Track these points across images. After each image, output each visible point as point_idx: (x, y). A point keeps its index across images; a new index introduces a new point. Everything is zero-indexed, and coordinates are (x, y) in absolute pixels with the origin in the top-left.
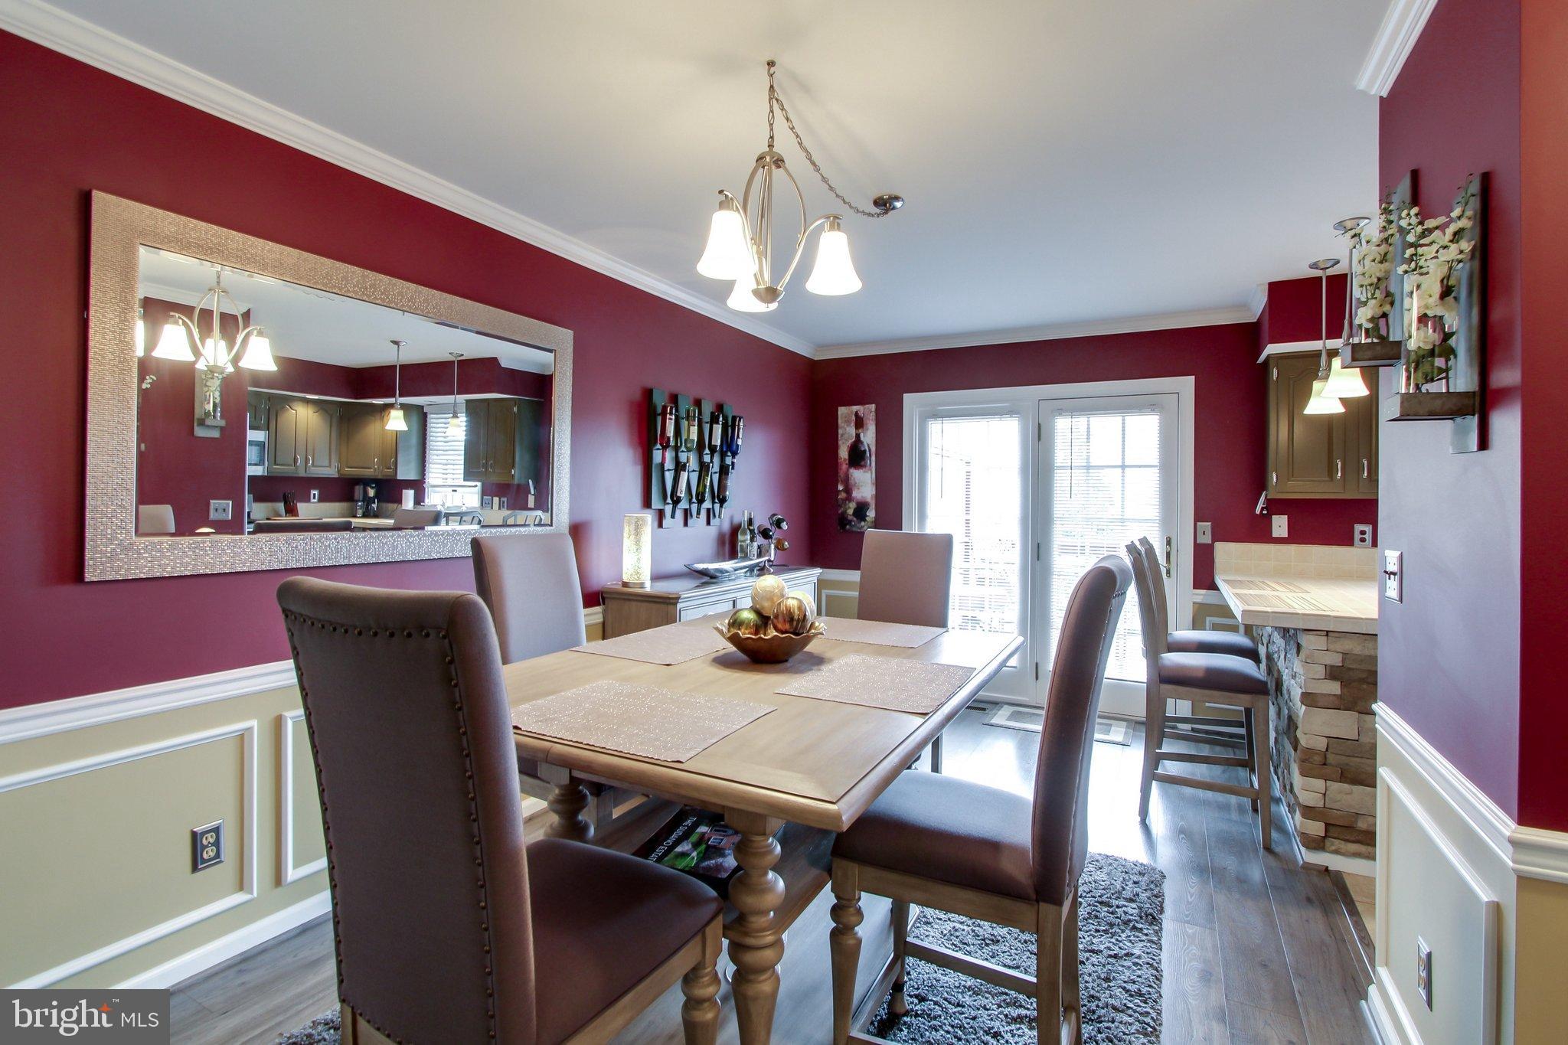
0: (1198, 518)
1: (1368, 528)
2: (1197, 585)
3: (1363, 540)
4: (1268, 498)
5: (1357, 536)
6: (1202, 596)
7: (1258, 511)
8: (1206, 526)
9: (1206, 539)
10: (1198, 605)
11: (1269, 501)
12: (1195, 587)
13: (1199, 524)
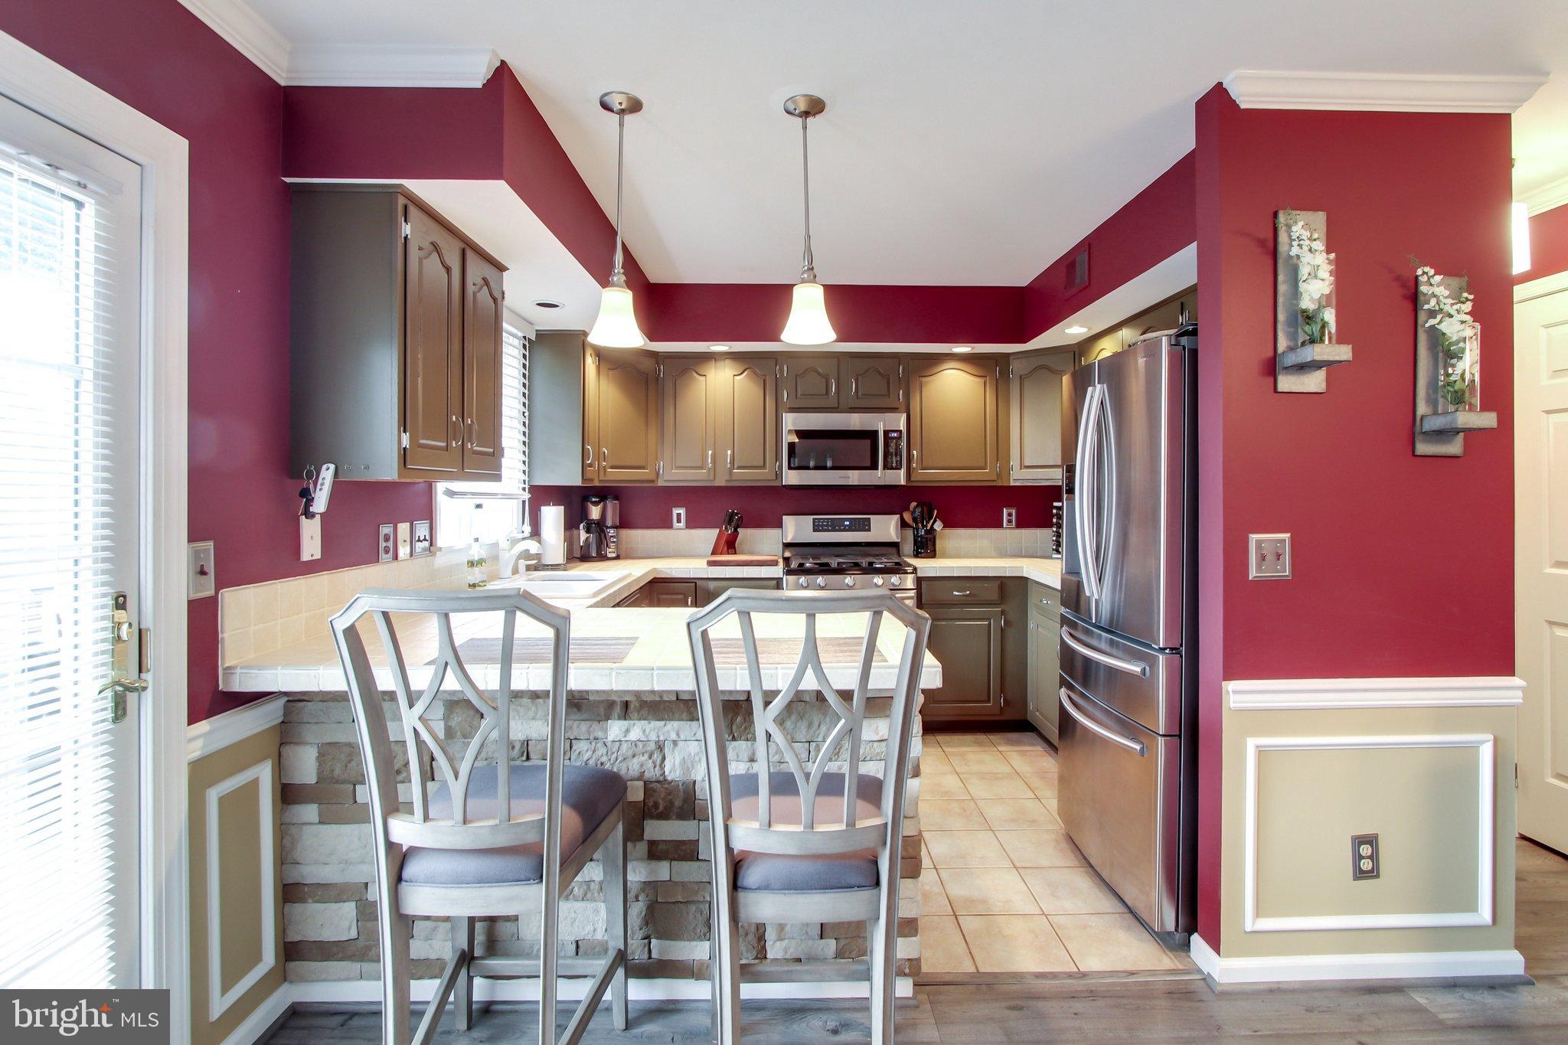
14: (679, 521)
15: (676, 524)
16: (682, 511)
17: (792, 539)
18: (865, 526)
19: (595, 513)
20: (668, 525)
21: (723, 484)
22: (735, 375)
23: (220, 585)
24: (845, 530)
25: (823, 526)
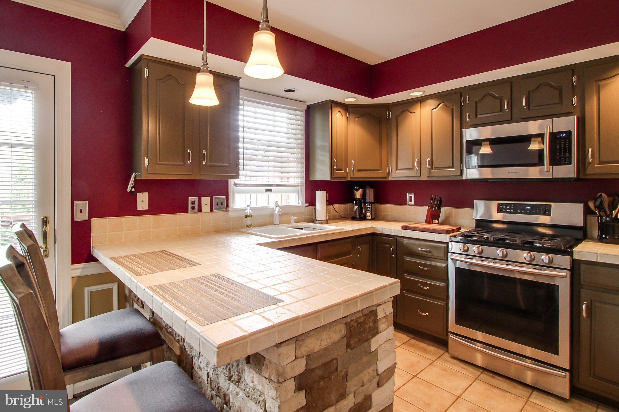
0: (76, 197)
1: (196, 200)
2: (76, 259)
3: (193, 208)
4: (137, 178)
5: (190, 205)
6: (81, 269)
7: (128, 190)
8: (83, 205)
9: (83, 216)
10: (76, 278)
11: (136, 181)
12: (73, 262)
13: (76, 202)
14: (411, 201)
15: (409, 203)
16: (413, 195)
17: (481, 217)
18: (546, 211)
19: (358, 194)
20: (405, 203)
21: (426, 179)
22: (432, 109)
23: (91, 216)
24: (526, 213)
25: (506, 209)
